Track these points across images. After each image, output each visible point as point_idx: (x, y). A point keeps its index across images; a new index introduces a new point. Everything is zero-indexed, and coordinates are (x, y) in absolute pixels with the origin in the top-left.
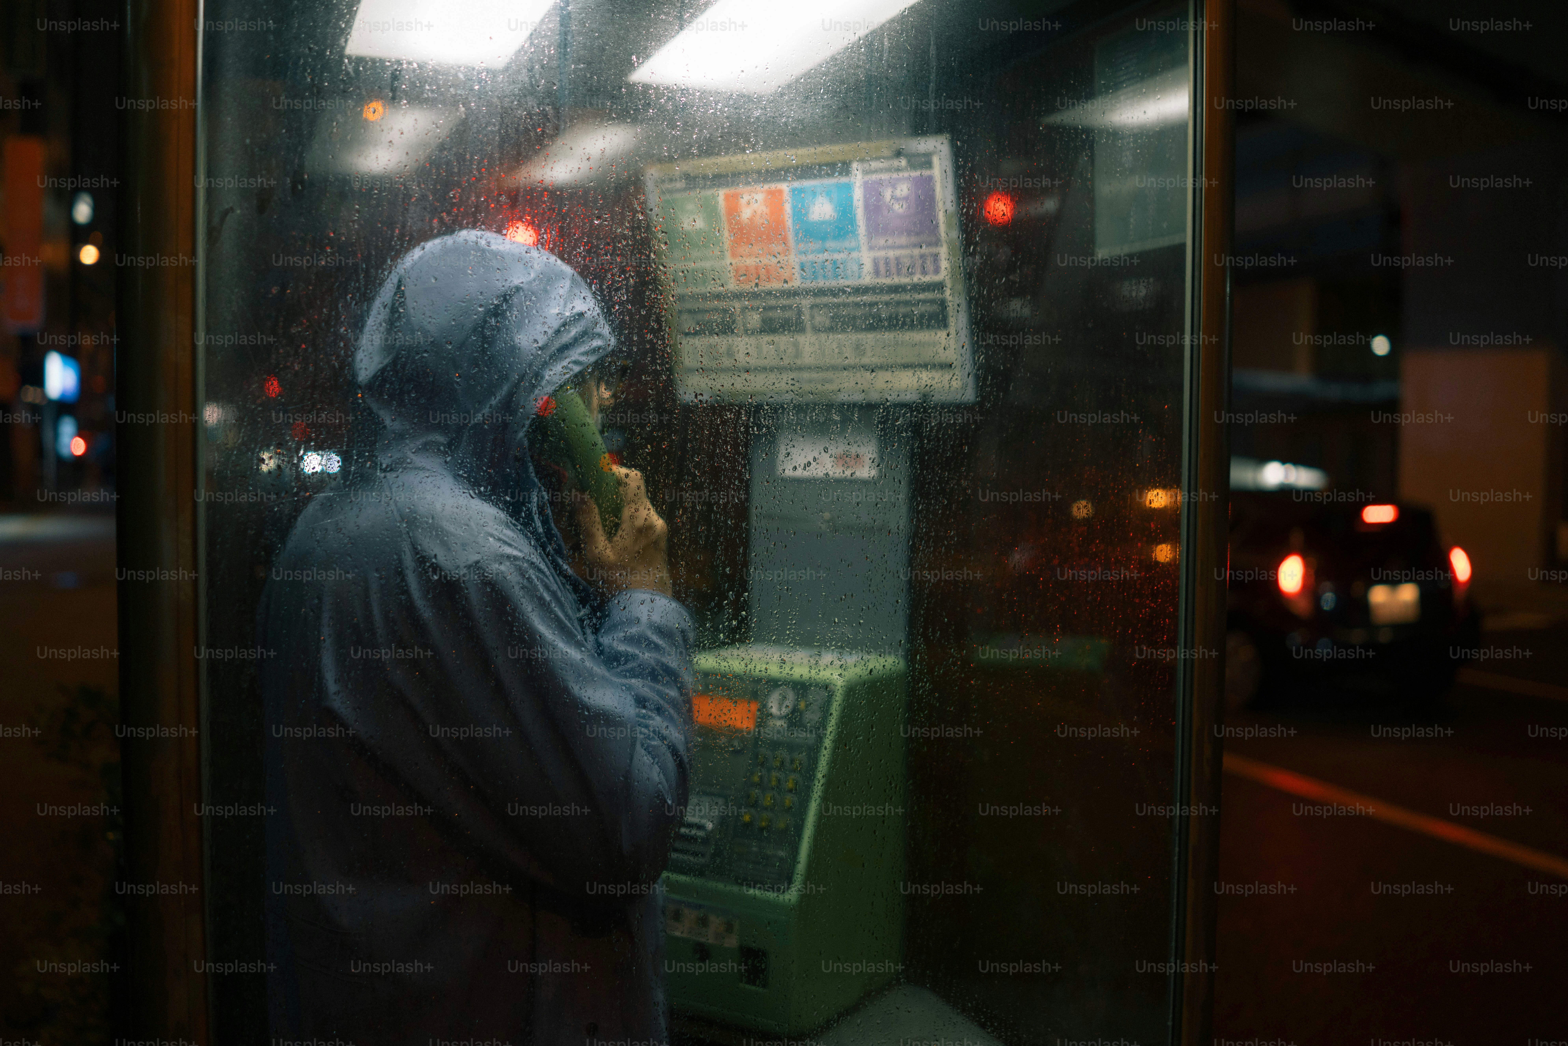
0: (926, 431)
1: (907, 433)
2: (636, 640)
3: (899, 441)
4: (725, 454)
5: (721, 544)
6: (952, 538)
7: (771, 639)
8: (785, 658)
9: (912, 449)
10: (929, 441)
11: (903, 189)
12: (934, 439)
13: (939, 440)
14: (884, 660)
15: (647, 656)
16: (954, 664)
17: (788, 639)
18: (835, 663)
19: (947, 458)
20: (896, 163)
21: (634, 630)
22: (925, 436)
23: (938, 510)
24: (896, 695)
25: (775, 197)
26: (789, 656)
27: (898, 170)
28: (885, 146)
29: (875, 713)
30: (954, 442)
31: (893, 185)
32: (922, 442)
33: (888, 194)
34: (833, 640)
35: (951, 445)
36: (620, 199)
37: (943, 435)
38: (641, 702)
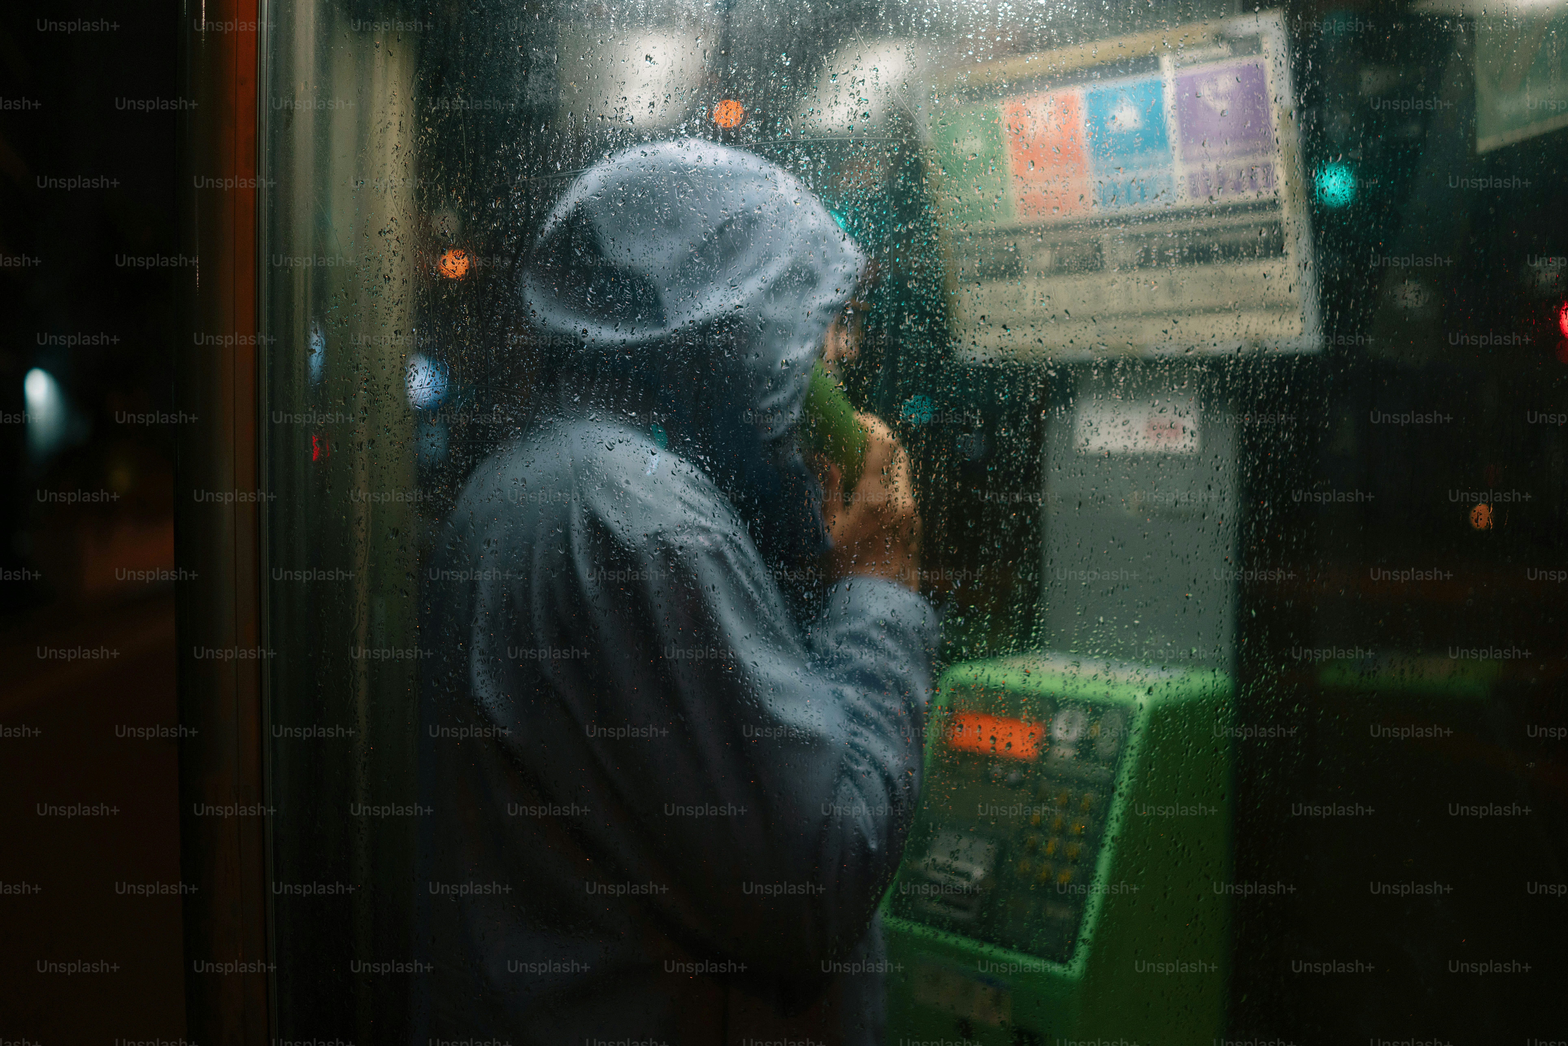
0: (1230, 365)
1: (1201, 366)
2: (858, 639)
3: (1191, 378)
4: (948, 394)
5: (944, 516)
6: (1266, 511)
7: (1010, 644)
8: (1029, 670)
9: (1209, 389)
10: (1234, 378)
11: (1226, 83)
12: (1241, 376)
13: (1247, 378)
14: (1168, 676)
15: (866, 659)
16: (1268, 683)
17: (1033, 644)
18: (1099, 677)
19: (1260, 401)
20: (1215, 51)
21: (857, 626)
22: (1228, 371)
23: (1247, 472)
24: (1184, 725)
25: (1066, 109)
26: (1035, 666)
27: (1218, 59)
28: (1201, 30)
29: (1155, 747)
30: (1270, 380)
31: (1212, 79)
32: (1223, 377)
33: (1205, 91)
34: (1096, 646)
35: (1265, 384)
36: (805, 57)
37: (1254, 370)
38: (855, 715)
